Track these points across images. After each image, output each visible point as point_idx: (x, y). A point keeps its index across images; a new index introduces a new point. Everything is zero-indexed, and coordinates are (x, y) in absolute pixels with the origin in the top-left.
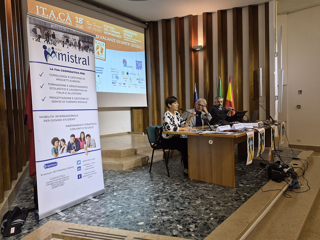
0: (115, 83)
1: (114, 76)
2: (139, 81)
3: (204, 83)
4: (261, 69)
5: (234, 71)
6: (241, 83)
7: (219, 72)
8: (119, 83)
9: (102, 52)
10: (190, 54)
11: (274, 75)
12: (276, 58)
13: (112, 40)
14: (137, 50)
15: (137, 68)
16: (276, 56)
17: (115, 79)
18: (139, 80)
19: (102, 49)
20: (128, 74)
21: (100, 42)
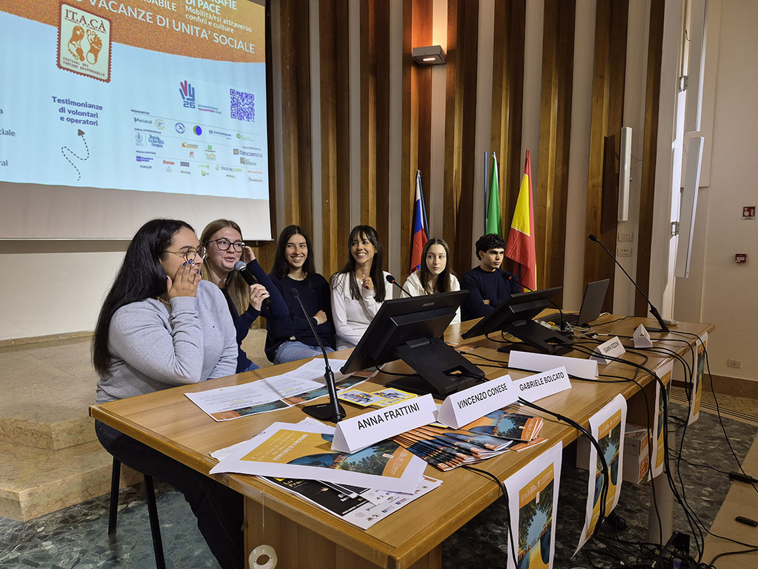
0: (147, 160)
1: (145, 136)
2: (242, 156)
3: (445, 171)
4: (629, 131)
5: (542, 136)
6: (563, 174)
7: (495, 138)
8: (164, 162)
9: (95, 51)
10: (406, 75)
11: (670, 153)
12: (682, 96)
13: (139, 13)
14: (236, 56)
15: (233, 116)
16: (682, 87)
17: (147, 146)
18: (244, 153)
19: (97, 43)
20: (198, 131)
21: (88, 17)
